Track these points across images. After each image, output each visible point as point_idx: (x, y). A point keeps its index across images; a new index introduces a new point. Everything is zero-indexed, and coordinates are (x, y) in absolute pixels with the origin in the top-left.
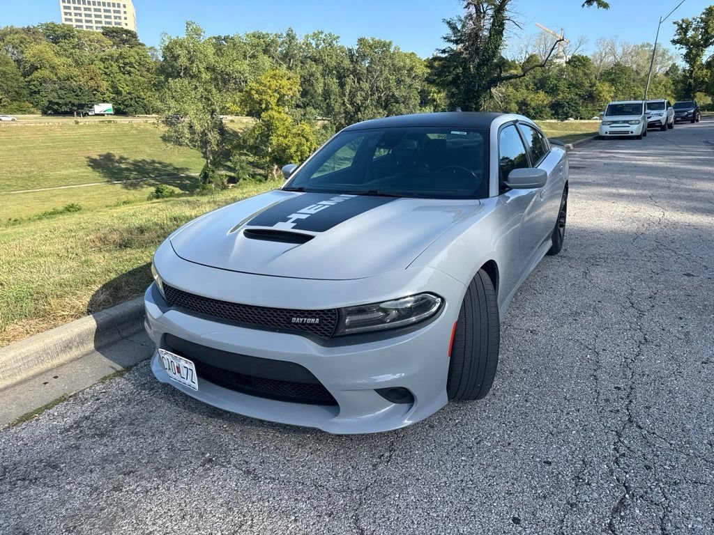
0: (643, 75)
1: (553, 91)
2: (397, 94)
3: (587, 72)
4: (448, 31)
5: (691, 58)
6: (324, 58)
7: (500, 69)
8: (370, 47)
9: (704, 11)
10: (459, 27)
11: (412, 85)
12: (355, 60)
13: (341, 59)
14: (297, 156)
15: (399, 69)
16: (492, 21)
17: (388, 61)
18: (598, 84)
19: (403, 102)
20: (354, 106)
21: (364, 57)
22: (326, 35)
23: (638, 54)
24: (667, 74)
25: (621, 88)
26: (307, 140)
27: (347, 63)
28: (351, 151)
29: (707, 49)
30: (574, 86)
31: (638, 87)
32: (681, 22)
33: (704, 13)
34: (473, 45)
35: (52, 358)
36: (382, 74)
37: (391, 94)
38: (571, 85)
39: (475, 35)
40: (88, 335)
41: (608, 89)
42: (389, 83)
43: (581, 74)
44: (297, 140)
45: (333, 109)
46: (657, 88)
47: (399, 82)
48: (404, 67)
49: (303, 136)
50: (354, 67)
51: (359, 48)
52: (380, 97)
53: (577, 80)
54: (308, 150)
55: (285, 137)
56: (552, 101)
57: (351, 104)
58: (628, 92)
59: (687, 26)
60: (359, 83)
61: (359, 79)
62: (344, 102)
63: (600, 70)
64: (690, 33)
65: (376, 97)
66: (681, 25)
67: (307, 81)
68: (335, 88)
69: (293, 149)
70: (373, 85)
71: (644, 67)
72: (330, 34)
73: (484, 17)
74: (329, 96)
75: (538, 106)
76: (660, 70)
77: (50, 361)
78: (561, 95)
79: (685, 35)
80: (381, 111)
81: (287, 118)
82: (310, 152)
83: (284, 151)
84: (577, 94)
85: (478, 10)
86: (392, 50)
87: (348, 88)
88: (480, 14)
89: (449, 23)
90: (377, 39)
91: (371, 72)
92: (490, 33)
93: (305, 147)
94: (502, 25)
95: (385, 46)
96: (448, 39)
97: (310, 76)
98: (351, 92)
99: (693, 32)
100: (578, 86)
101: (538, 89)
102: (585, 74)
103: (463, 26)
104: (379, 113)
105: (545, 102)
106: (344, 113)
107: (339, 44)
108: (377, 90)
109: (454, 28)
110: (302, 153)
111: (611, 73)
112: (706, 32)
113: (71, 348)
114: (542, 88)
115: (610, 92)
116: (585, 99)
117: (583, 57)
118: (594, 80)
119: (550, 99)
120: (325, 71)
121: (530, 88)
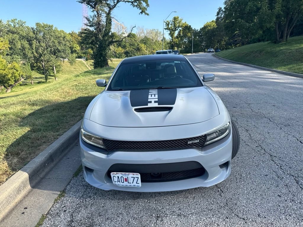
0: (154, 41)
1: (124, 47)
2: (59, 48)
3: (135, 39)
4: (86, 22)
5: (171, 35)
6: (19, 32)
7: (112, 38)
8: (43, 27)
9: (173, 18)
10: (91, 20)
11: (66, 44)
12: (36, 33)
13: (28, 32)
14: (13, 79)
15: (59, 37)
16: (106, 18)
17: (53, 34)
18: (140, 44)
19: (63, 52)
20: (38, 54)
21: (40, 32)
22: (18, 21)
23: (151, 33)
24: (162, 41)
25: (148, 46)
26: (17, 71)
27: (31, 34)
28: (39, 74)
29: (176, 32)
30: (132, 45)
31: (154, 45)
32: (166, 22)
33: (173, 19)
34: (98, 28)
35: (14, 199)
36: (50, 40)
37: (56, 48)
38: (130, 45)
39: (98, 24)
40: (26, 181)
41: (144, 46)
42: (55, 43)
43: (133, 40)
44: (11, 71)
45: (27, 56)
46: (160, 45)
47: (59, 43)
48: (61, 36)
49: (15, 69)
50: (36, 36)
51: (37, 27)
52: (51, 50)
53: (132, 43)
54: (18, 75)
55: (4, 70)
56: (124, 51)
57: (37, 53)
58: (151, 47)
59: (168, 23)
60: (40, 44)
61: (39, 42)
62: (33, 52)
63: (140, 39)
64: (170, 26)
65: (49, 49)
66: (167, 23)
67: (11, 42)
68: (27, 46)
69: (10, 76)
70: (47, 45)
71: (154, 38)
72: (21, 21)
73: (101, 16)
74: (24, 49)
75: (119, 53)
76: (160, 39)
77: (13, 201)
78: (128, 49)
79: (168, 26)
80: (53, 56)
81: (4, 61)
82: (19, 76)
83: (4, 77)
84: (133, 48)
85: (98, 13)
86: (54, 29)
87: (34, 46)
88: (99, 15)
89: (86, 18)
90: (45, 23)
91: (45, 38)
92: (106, 23)
93: (16, 74)
94: (111, 20)
95: (50, 27)
96: (86, 25)
97: (13, 40)
98: (36, 47)
99: (171, 26)
100: (133, 45)
101: (118, 46)
102: (135, 40)
103: (93, 20)
104: (52, 57)
105: (122, 52)
106: (33, 57)
107: (26, 25)
108: (49, 47)
109: (88, 20)
110: (15, 77)
111: (144, 40)
112: (175, 26)
113: (21, 191)
114: (120, 46)
115: (144, 47)
116: (136, 50)
117: (133, 34)
118: (138, 43)
119: (124, 50)
120: (21, 38)
121: (115, 46)
